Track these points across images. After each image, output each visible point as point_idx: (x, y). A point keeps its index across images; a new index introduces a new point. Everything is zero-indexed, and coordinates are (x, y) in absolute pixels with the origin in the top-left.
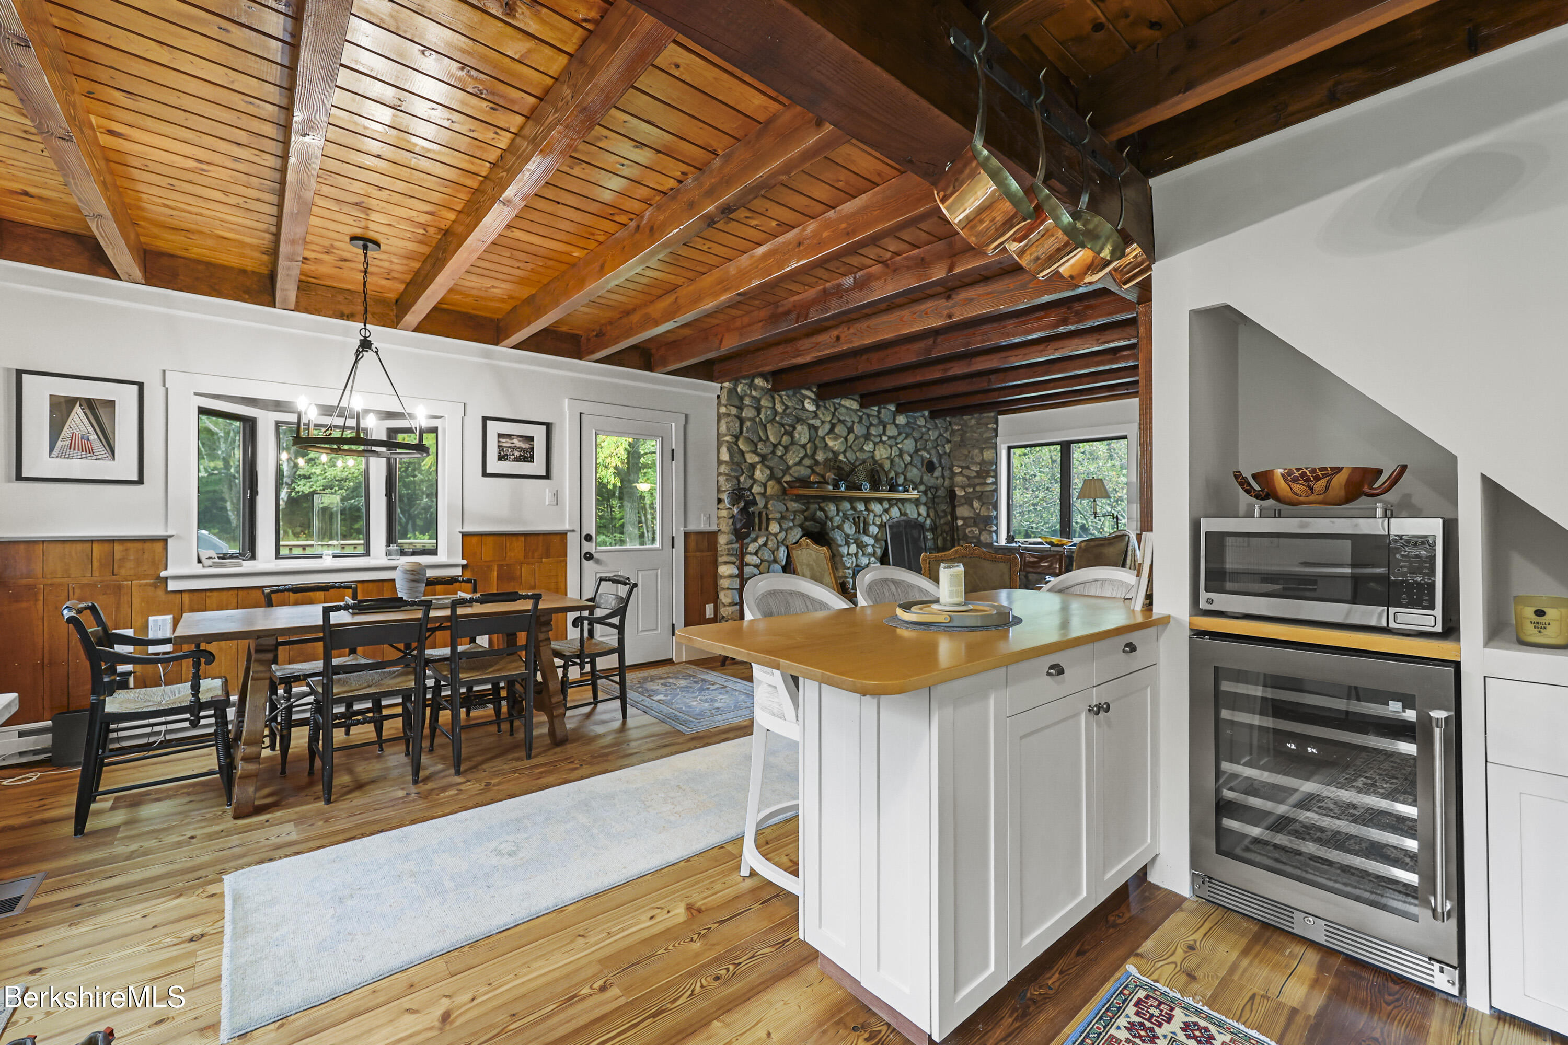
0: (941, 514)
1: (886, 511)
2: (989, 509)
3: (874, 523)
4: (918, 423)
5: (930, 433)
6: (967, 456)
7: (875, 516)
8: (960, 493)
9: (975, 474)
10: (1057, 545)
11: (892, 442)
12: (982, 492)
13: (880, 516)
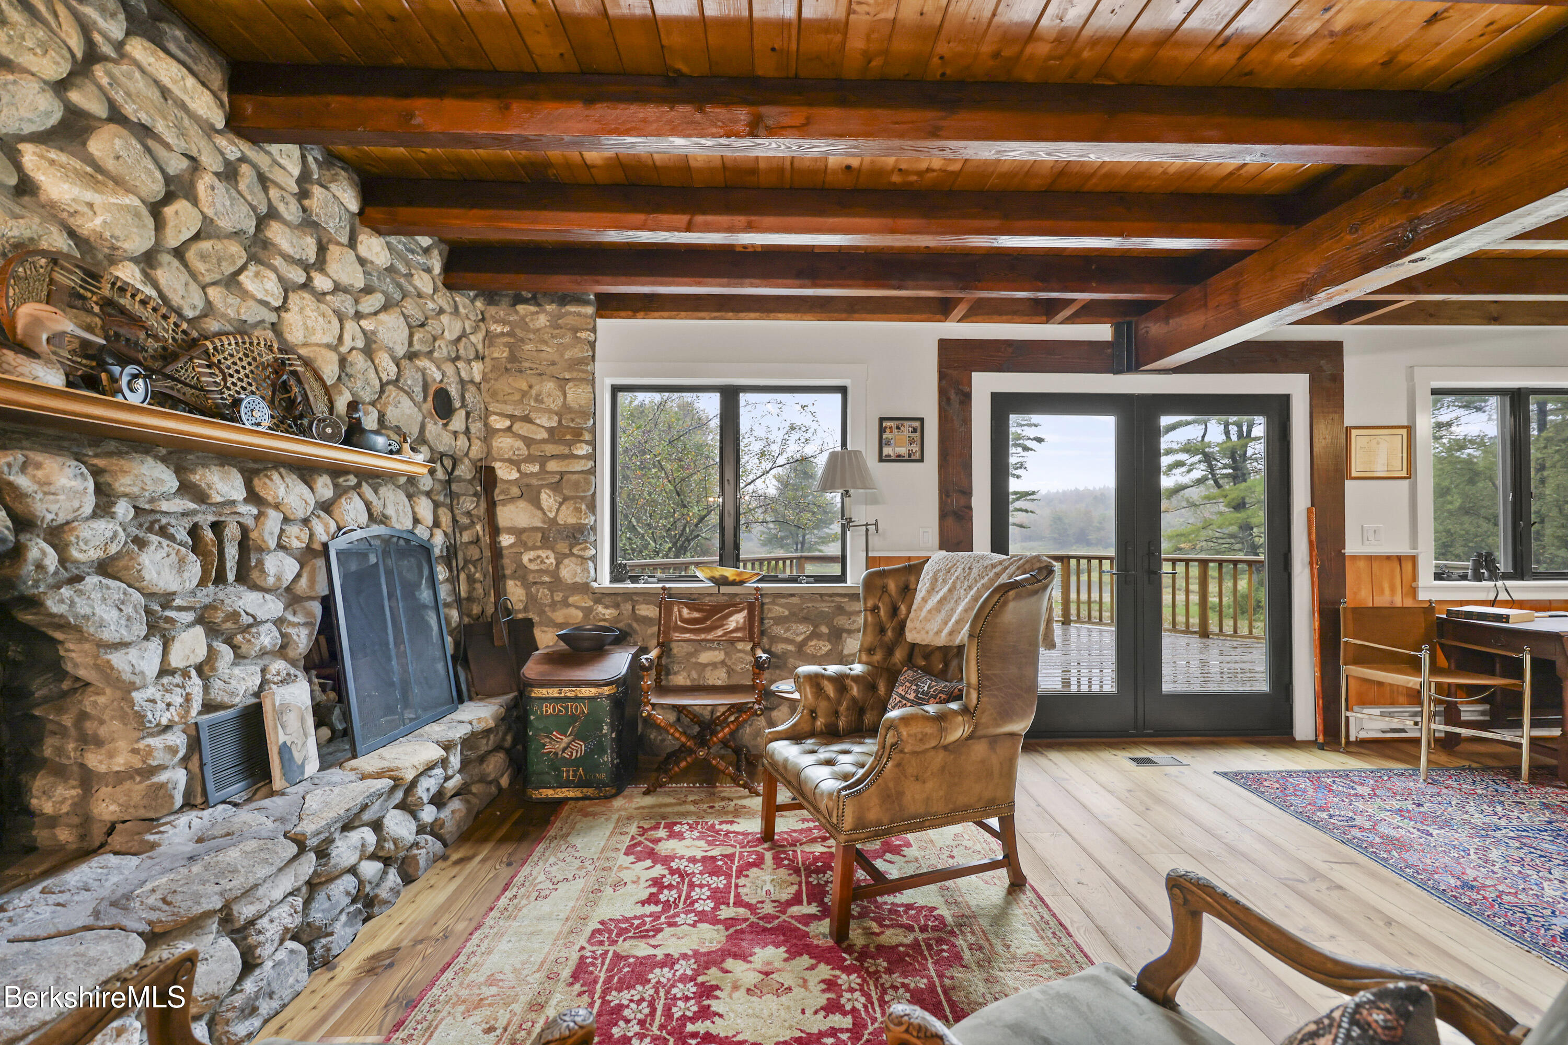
0: (465, 520)
1: (326, 507)
2: (578, 510)
3: (281, 547)
4: (417, 282)
5: (445, 319)
6: (524, 394)
7: (286, 520)
8: (505, 473)
9: (545, 435)
10: (733, 583)
11: (345, 303)
12: (562, 474)
13: (306, 521)
